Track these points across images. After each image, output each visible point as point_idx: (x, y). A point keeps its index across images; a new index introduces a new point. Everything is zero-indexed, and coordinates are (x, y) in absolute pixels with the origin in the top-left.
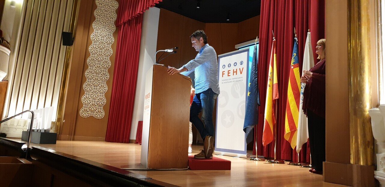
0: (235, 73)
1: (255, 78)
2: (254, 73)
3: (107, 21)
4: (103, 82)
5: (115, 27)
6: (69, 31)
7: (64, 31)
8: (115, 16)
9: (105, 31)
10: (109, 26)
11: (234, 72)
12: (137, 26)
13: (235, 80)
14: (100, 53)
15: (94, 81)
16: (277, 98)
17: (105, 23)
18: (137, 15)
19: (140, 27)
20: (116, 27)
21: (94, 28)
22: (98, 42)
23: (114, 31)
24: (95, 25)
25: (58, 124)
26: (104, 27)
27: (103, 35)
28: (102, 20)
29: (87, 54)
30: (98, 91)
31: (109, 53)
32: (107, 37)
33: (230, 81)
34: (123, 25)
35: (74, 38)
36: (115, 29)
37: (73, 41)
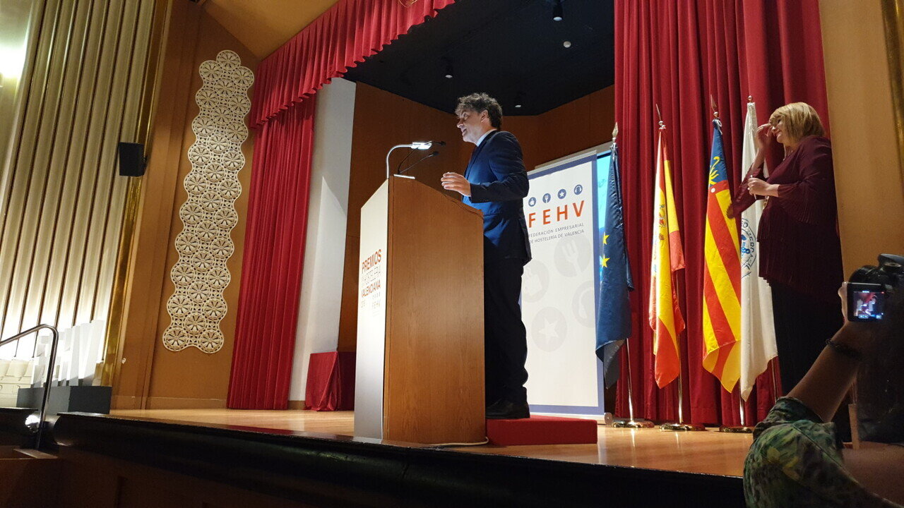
0: (564, 215)
1: (618, 223)
2: (615, 211)
3: (228, 116)
4: (219, 263)
5: (247, 129)
6: (135, 141)
7: (123, 140)
8: (246, 105)
9: (223, 140)
10: (232, 128)
11: (559, 213)
12: (302, 124)
13: (564, 232)
14: (212, 192)
15: (196, 260)
16: (681, 267)
17: (221, 120)
18: (301, 98)
19: (311, 126)
20: (249, 129)
21: (195, 133)
22: (207, 166)
23: (245, 139)
24: (199, 125)
25: (109, 369)
26: (220, 130)
27: (218, 148)
28: (216, 114)
29: (178, 196)
30: (207, 285)
31: (232, 193)
32: (227, 153)
33: (551, 234)
34: (267, 123)
35: (148, 158)
36: (247, 134)
37: (145, 166)
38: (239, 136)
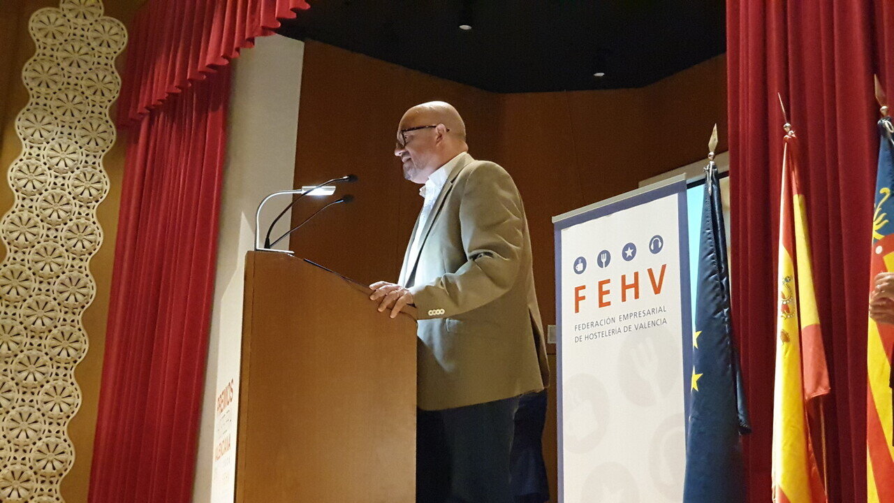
0: (633, 289)
1: (719, 309)
2: (713, 285)
3: (80, 107)
4: (61, 372)
5: (114, 129)
8: (112, 85)
9: (71, 149)
10: (88, 127)
11: (625, 287)
12: (207, 118)
13: (633, 322)
14: (51, 243)
15: (20, 367)
16: (822, 391)
17: (68, 113)
18: (202, 73)
19: (220, 120)
20: (118, 128)
21: (21, 137)
22: (41, 197)
23: (111, 146)
24: (27, 124)
26: (67, 130)
27: (62, 164)
28: (59, 103)
30: (38, 414)
31: (87, 244)
32: (77, 172)
33: (612, 326)
34: (147, 118)
36: (114, 138)
38: (100, 141)
